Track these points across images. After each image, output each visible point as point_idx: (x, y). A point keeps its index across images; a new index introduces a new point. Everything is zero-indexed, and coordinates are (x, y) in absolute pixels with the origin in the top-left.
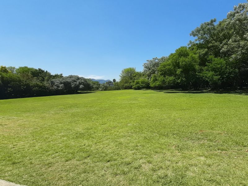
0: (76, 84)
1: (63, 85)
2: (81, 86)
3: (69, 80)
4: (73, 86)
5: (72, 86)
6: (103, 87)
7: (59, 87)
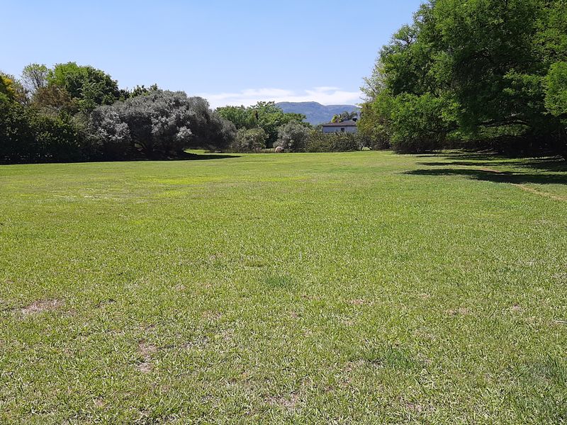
0: (166, 123)
1: (126, 125)
2: (183, 132)
3: (146, 109)
4: (155, 129)
5: (153, 132)
6: (288, 136)
7: (112, 132)
